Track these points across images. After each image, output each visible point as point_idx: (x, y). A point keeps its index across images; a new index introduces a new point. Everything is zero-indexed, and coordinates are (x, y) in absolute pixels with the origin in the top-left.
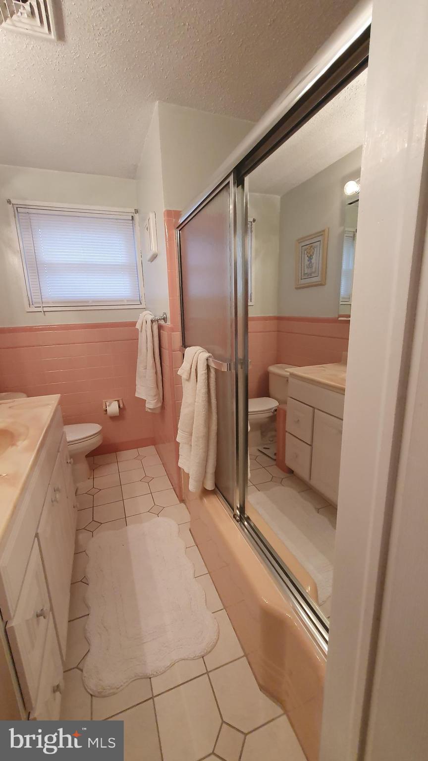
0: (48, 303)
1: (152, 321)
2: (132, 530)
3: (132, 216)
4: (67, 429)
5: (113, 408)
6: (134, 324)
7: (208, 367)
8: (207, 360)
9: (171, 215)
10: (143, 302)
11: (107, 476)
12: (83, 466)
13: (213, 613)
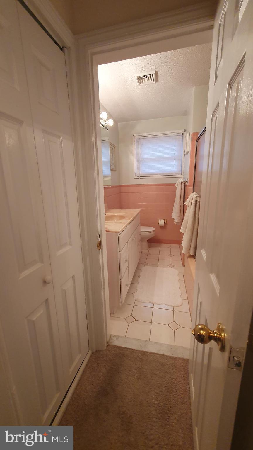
0: (142, 175)
1: (182, 183)
2: (159, 269)
3: (183, 133)
4: (141, 227)
5: (162, 222)
6: (174, 184)
7: (196, 201)
8: (196, 198)
9: (194, 134)
10: (183, 174)
11: (155, 251)
12: (145, 244)
13: (182, 299)
